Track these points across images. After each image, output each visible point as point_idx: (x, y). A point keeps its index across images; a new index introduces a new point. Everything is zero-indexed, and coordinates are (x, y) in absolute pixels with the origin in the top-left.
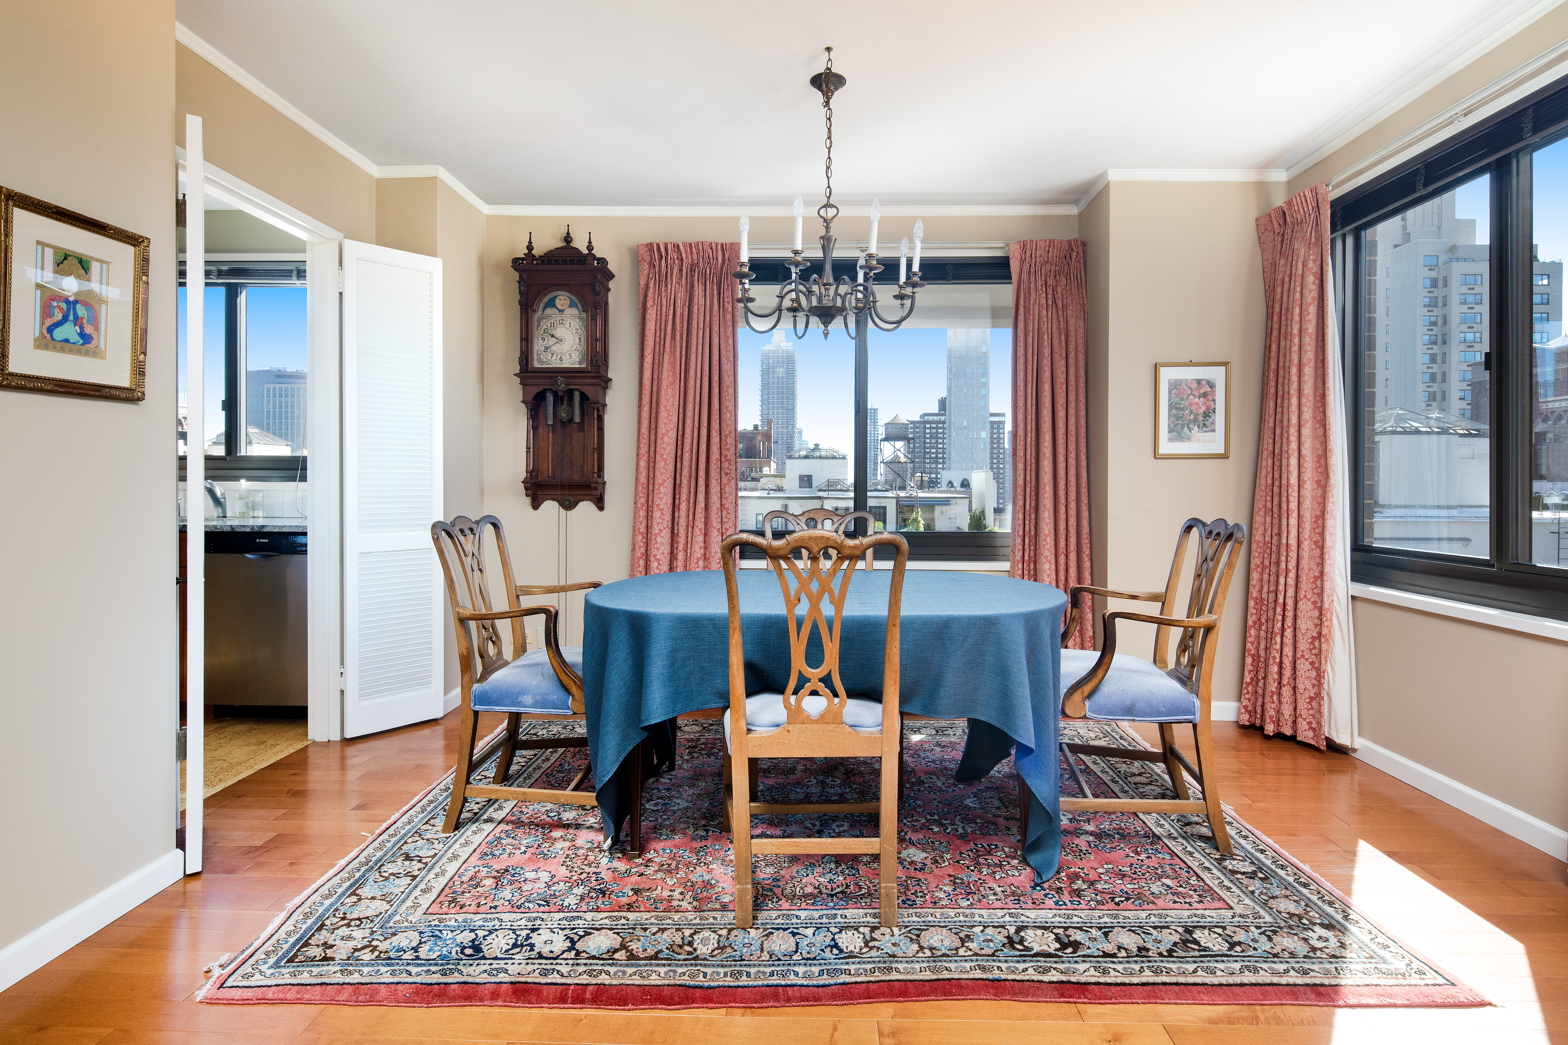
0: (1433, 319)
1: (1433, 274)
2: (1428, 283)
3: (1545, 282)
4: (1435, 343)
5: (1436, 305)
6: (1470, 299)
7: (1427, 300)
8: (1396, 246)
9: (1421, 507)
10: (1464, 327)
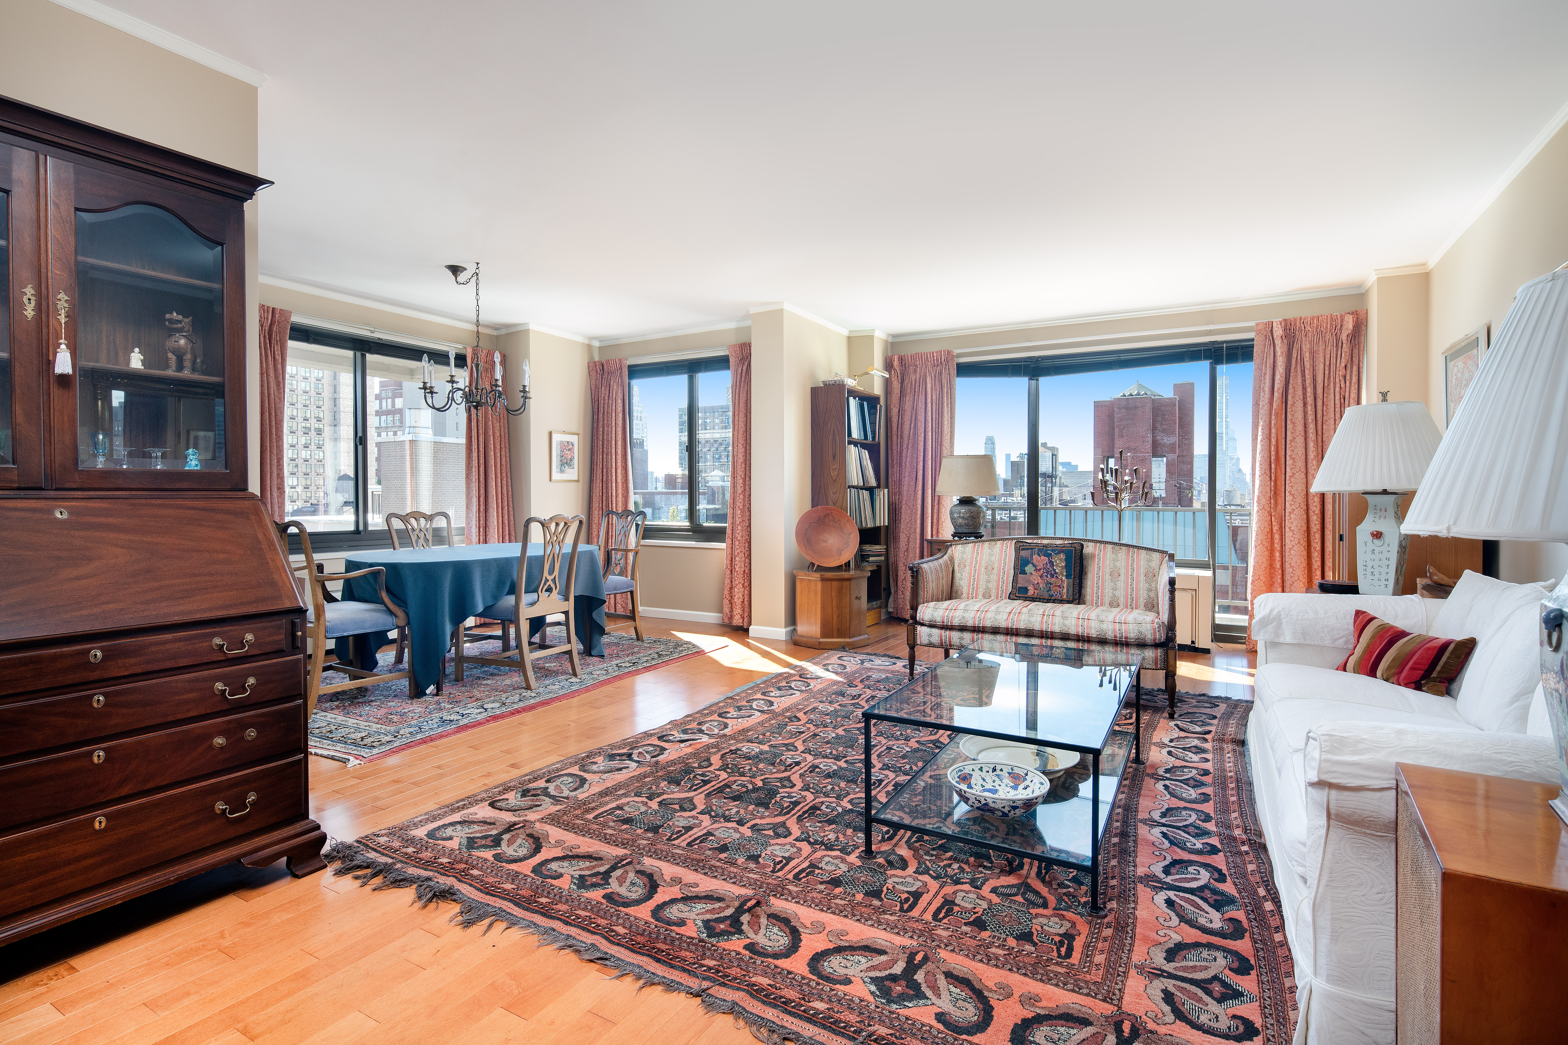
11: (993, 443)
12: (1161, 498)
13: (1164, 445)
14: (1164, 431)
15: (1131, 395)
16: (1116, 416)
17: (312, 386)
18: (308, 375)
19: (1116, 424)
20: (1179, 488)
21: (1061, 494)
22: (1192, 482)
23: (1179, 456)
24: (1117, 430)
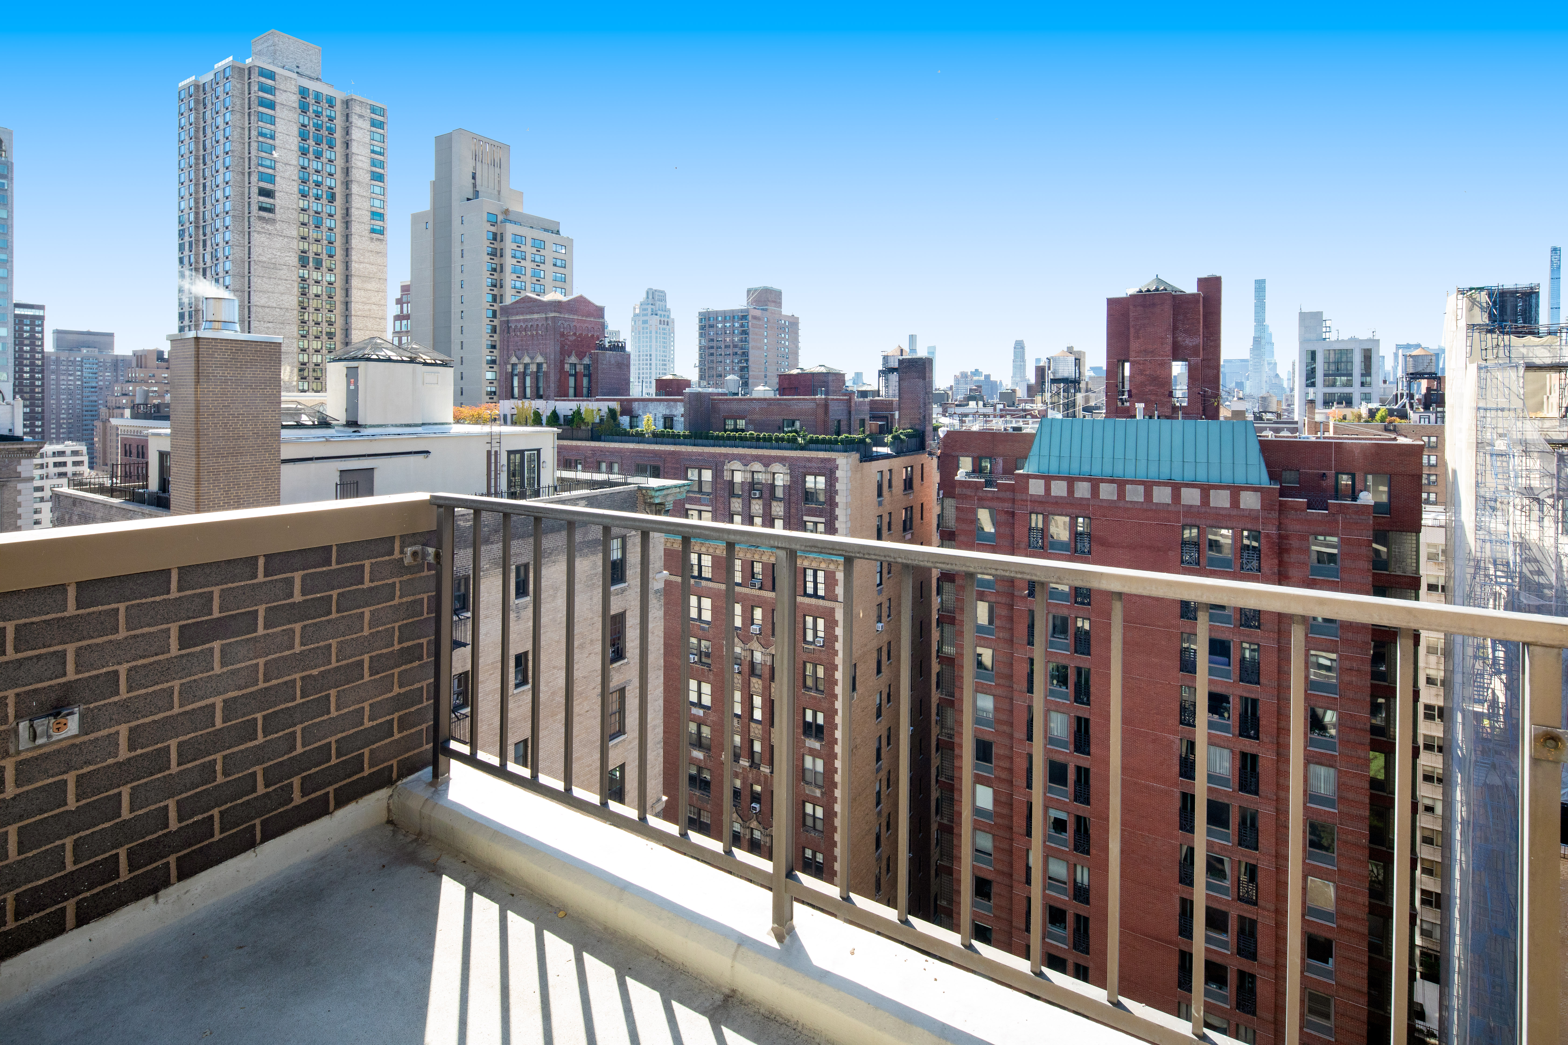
0: (494, 266)
1: (493, 229)
2: (491, 236)
3: (563, 251)
4: (495, 286)
5: (495, 255)
6: (518, 254)
7: (490, 249)
8: (468, 199)
9: (392, 425)
10: (514, 276)
11: (1023, 348)
12: (1181, 407)
13: (1186, 348)
14: (1186, 331)
15: (1148, 291)
16: (1131, 314)
17: (324, 290)
18: (320, 278)
19: (1132, 323)
20: (1204, 396)
21: (1087, 400)
22: (1218, 389)
23: (1203, 360)
24: (1132, 330)
